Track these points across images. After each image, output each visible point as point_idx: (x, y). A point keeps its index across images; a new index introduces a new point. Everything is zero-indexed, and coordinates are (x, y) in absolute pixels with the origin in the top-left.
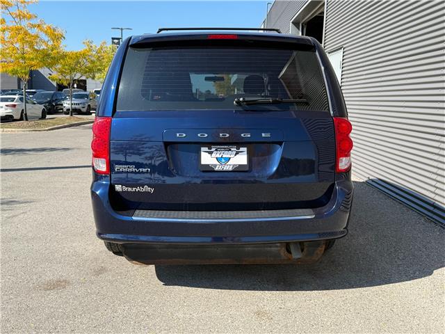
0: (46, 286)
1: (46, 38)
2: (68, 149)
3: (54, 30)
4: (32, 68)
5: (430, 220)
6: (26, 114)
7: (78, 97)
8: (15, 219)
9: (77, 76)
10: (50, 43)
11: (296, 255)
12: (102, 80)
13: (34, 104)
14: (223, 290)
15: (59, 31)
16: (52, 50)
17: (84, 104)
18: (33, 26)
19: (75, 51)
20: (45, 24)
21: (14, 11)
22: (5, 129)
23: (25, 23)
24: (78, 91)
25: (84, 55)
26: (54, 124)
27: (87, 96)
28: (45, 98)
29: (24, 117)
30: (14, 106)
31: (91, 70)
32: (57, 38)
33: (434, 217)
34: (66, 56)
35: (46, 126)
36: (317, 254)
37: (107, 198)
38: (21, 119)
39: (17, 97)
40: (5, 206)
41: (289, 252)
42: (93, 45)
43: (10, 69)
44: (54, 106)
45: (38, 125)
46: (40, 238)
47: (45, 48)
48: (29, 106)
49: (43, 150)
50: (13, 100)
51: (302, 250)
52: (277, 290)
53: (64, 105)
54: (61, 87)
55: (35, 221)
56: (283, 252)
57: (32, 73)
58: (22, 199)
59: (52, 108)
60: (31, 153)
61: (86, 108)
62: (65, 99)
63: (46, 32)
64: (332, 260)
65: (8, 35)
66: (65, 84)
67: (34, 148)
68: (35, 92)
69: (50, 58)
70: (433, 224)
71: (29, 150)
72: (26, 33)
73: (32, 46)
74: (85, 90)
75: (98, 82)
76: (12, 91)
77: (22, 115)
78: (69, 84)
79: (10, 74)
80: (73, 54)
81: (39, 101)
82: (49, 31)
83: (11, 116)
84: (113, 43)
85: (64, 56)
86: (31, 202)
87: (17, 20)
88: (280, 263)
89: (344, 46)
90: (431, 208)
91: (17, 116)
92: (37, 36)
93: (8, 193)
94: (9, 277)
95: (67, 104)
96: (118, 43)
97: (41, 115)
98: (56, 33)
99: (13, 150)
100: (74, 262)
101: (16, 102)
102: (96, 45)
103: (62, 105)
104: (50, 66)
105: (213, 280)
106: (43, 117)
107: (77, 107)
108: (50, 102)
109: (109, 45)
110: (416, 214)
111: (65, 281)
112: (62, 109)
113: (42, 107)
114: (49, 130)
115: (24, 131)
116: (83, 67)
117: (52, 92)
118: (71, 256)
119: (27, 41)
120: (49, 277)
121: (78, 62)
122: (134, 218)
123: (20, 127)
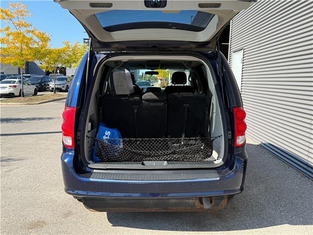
0: (29, 226)
1: (38, 40)
2: (51, 118)
3: (43, 34)
4: (28, 60)
5: (305, 175)
6: (23, 93)
7: (60, 79)
8: (11, 173)
9: (60, 65)
10: (41, 43)
11: (207, 206)
12: (76, 68)
13: (29, 85)
14: (154, 231)
15: (47, 35)
16: (42, 49)
17: (64, 84)
18: (29, 32)
19: (58, 48)
20: (37, 30)
21: (16, 21)
22: (9, 103)
23: (23, 30)
24: (60, 76)
25: (64, 51)
26: (42, 100)
27: (66, 79)
28: (37, 80)
29: (21, 94)
30: (15, 86)
31: (68, 62)
32: (45, 40)
33: (308, 173)
34: (51, 52)
35: (37, 100)
36: (222, 205)
37: (72, 165)
38: (20, 96)
39: (17, 80)
40: (4, 163)
41: (202, 203)
42: (70, 44)
43: (12, 61)
44: (43, 86)
45: (31, 100)
46: (27, 188)
47: (37, 46)
48: (25, 86)
49: (34, 119)
50: (14, 82)
51: (211, 202)
52: (193, 231)
53: (50, 85)
54: (48, 73)
55: (25, 174)
56: (197, 203)
57: (27, 64)
58: (16, 157)
59: (42, 87)
60: (25, 121)
61: (65, 87)
62: (51, 81)
63: (38, 36)
64: (233, 206)
65: (11, 37)
66: (51, 71)
67: (27, 117)
68: (30, 76)
69: (40, 54)
70: (306, 178)
71: (24, 119)
72: (24, 37)
73: (27, 46)
74: (65, 75)
75: (74, 69)
76: (14, 75)
77: (20, 93)
78: (53, 71)
79: (12, 65)
80: (56, 51)
81: (32, 82)
82: (40, 35)
83: (13, 94)
84: (84, 42)
85: (50, 52)
86: (23, 160)
87: (18, 27)
88: (195, 211)
89: (244, 48)
90: (306, 167)
91: (17, 94)
92: (31, 39)
93: (7, 153)
94: (4, 218)
95: (52, 85)
96: (88, 42)
97: (34, 93)
98: (44, 36)
99: (12, 119)
100: (50, 207)
101: (16, 84)
102: (72, 45)
103: (49, 85)
104: (40, 59)
105: (147, 223)
106: (35, 94)
107: (59, 86)
108: (40, 83)
109: (82, 44)
110: (295, 171)
111: (43, 222)
112: (49, 88)
113: (34, 87)
114: (39, 103)
115: (21, 105)
116: (63, 60)
117: (42, 76)
118: (48, 202)
119: (25, 42)
120: (32, 218)
121: (60, 56)
122: (91, 179)
123: (18, 102)
